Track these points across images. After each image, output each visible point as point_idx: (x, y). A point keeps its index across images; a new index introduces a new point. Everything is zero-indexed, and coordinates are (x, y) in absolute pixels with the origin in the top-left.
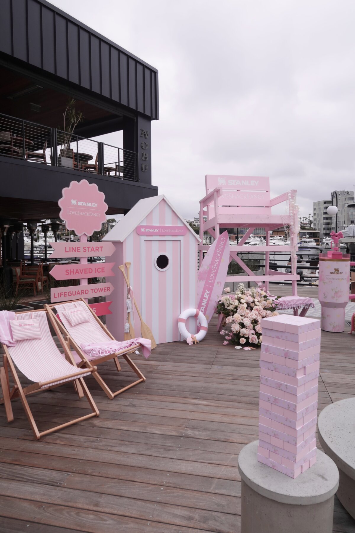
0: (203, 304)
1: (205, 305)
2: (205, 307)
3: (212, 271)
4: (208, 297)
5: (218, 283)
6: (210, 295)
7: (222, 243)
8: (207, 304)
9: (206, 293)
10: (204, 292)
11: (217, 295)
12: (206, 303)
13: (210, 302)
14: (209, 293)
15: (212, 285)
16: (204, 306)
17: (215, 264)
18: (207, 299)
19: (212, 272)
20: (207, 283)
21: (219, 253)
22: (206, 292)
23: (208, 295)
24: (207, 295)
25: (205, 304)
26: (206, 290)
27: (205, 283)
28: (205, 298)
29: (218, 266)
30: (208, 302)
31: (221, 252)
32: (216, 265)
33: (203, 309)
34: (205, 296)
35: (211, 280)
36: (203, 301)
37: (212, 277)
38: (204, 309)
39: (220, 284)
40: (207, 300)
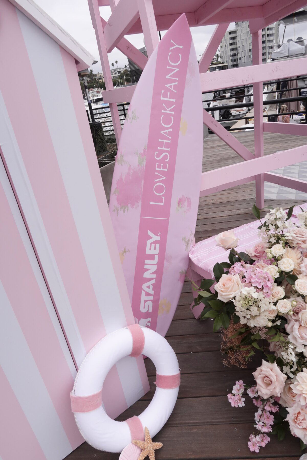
0: (147, 275)
1: (154, 276)
2: (153, 281)
3: (157, 169)
4: (157, 252)
5: (180, 201)
6: (163, 243)
7: (174, 66)
8: (159, 273)
9: (149, 242)
10: (143, 238)
11: (184, 239)
12: (154, 268)
13: (166, 264)
14: (158, 238)
15: (166, 211)
16: (151, 279)
17: (161, 144)
18: (156, 257)
19: (158, 171)
20: (145, 210)
21: (169, 104)
22: (151, 238)
23: (158, 245)
24: (153, 246)
25: (153, 273)
26: (150, 233)
27: (143, 213)
28: (151, 257)
29: (173, 147)
30: (160, 265)
31: (174, 100)
32: (167, 145)
33: (148, 287)
34: (148, 252)
35: (159, 199)
36: (146, 267)
37: (160, 189)
38: (151, 287)
39: (186, 203)
40: (156, 261)
